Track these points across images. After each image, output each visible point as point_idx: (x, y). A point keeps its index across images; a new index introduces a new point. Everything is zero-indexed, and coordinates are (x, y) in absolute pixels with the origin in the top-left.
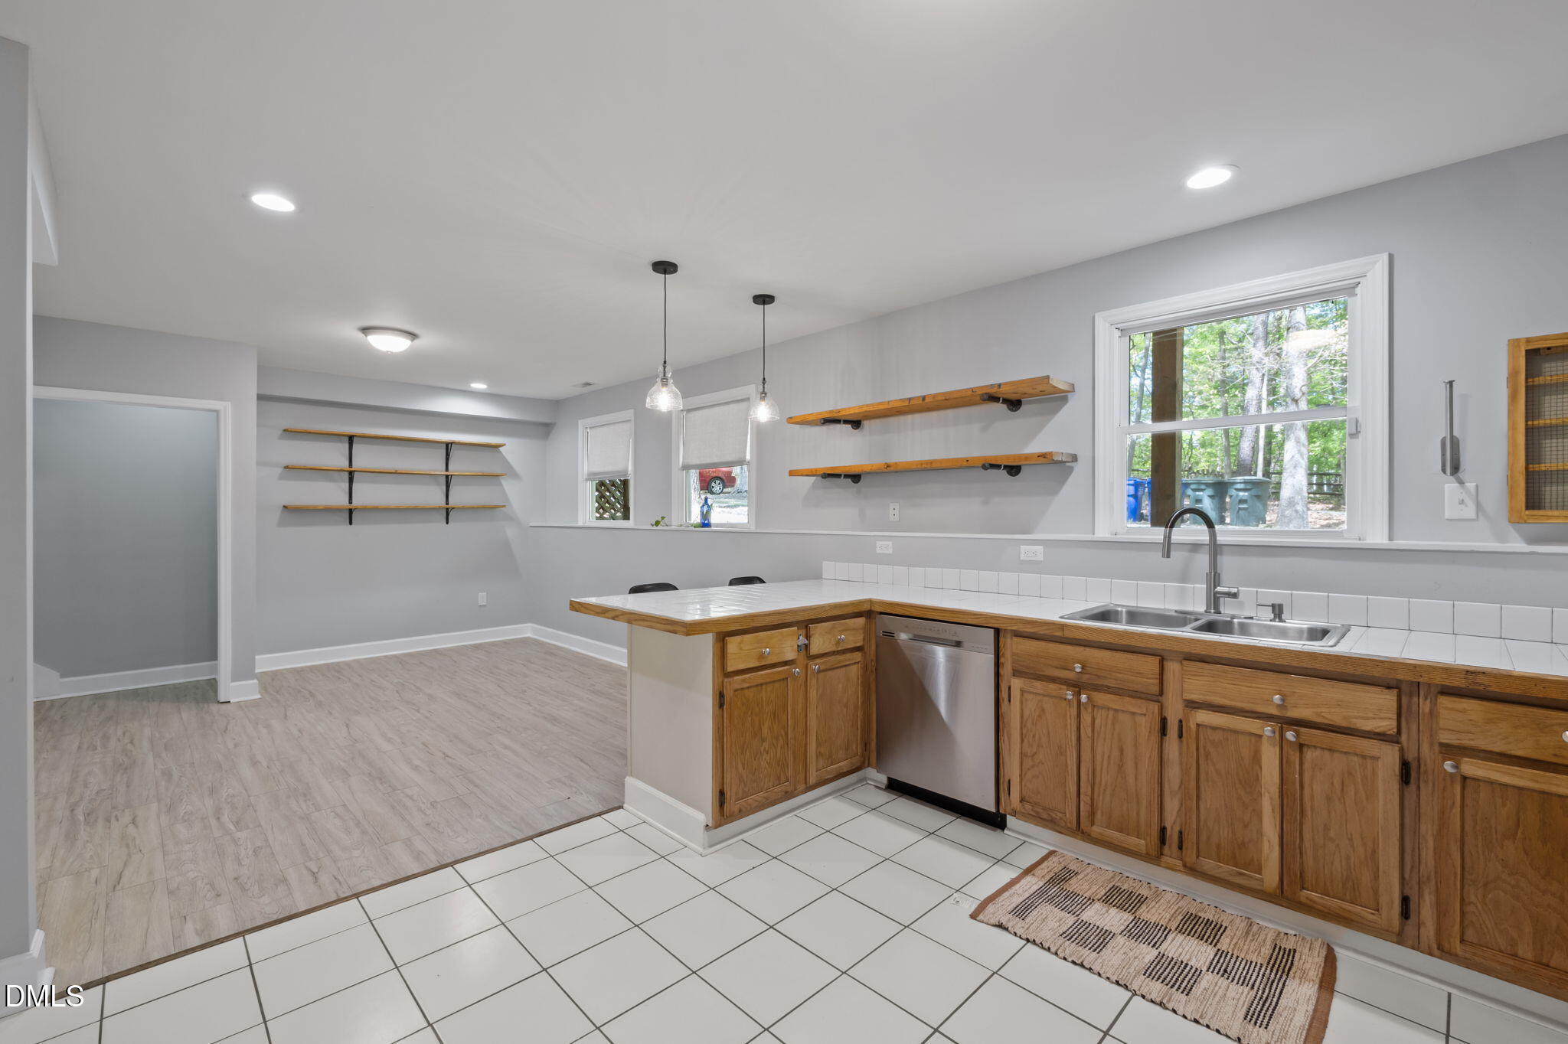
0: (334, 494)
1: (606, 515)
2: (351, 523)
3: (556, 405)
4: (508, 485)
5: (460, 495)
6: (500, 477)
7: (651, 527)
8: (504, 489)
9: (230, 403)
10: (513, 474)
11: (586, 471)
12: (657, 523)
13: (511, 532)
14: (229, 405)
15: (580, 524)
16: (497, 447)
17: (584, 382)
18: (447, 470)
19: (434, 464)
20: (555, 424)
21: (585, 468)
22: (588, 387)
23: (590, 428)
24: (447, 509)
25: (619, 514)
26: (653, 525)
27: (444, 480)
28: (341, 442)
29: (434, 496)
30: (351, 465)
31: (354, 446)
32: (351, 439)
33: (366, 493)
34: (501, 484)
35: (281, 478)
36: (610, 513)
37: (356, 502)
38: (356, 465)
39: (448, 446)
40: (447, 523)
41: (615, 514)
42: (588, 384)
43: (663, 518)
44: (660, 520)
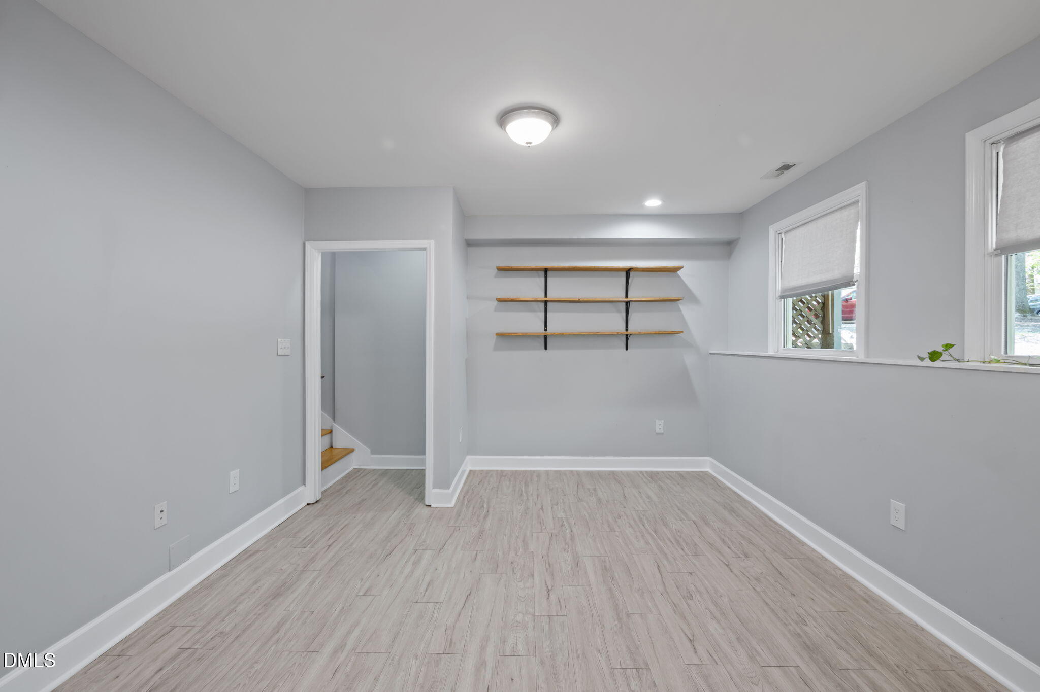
0: (531, 322)
1: (800, 342)
2: (546, 349)
3: (740, 217)
4: (687, 311)
5: (640, 321)
6: (678, 302)
7: (919, 363)
8: (683, 315)
9: (433, 241)
10: (693, 299)
11: (779, 287)
12: (934, 356)
13: (689, 359)
14: (432, 242)
15: (771, 352)
16: (674, 270)
17: (780, 165)
18: (627, 296)
19: (614, 290)
20: (740, 238)
21: (777, 285)
22: (788, 174)
23: (786, 232)
24: (627, 335)
25: (816, 341)
26: (922, 359)
27: (624, 305)
28: (539, 276)
29: (613, 322)
30: (546, 295)
31: (549, 279)
32: (546, 271)
33: (560, 322)
34: (680, 310)
35: (496, 310)
36: (805, 340)
37: (551, 329)
38: (551, 296)
39: (628, 272)
40: (627, 349)
41: (811, 341)
42: (786, 167)
43: (948, 347)
44: (940, 349)
